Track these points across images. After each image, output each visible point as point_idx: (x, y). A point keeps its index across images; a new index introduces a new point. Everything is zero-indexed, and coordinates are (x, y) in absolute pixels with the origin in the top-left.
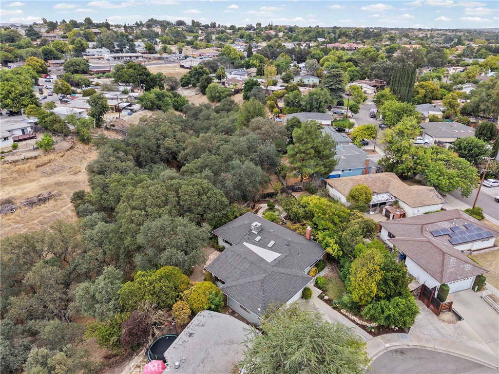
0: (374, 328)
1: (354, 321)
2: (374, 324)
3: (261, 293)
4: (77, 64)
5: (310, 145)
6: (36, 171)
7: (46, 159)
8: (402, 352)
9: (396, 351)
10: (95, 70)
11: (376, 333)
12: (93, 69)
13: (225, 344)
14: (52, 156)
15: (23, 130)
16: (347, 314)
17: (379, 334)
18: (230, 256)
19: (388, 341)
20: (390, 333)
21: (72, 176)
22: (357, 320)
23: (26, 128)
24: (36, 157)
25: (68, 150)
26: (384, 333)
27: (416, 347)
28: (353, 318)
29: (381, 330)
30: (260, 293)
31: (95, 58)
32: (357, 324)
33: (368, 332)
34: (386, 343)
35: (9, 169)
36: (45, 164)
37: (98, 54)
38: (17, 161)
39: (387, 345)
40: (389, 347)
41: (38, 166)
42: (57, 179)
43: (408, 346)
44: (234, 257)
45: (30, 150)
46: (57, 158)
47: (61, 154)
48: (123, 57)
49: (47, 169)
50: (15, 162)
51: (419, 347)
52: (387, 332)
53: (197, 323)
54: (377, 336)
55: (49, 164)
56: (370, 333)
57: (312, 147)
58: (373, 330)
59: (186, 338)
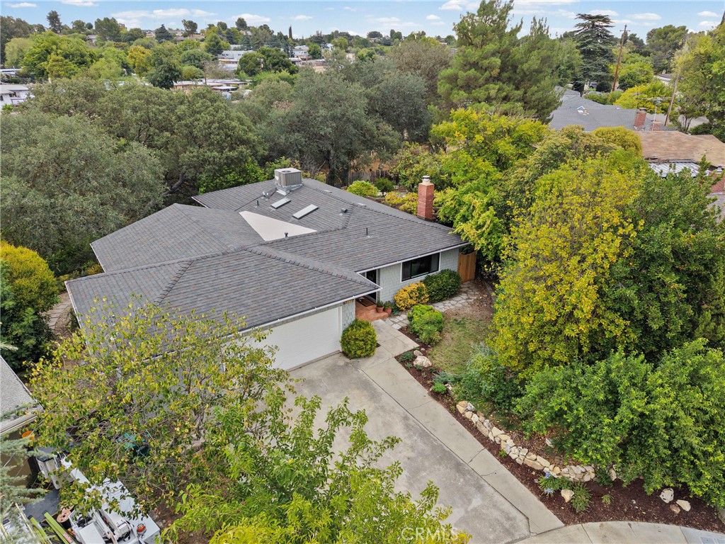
0: (573, 486)
1: (494, 448)
2: (580, 472)
11: (579, 507)
16: (475, 418)
17: (592, 514)
20: (647, 519)
22: (508, 444)
26: (617, 513)
28: (496, 434)
29: (606, 499)
32: (506, 460)
33: (544, 498)
52: (634, 515)
54: (582, 520)
56: (553, 501)
58: (567, 495)
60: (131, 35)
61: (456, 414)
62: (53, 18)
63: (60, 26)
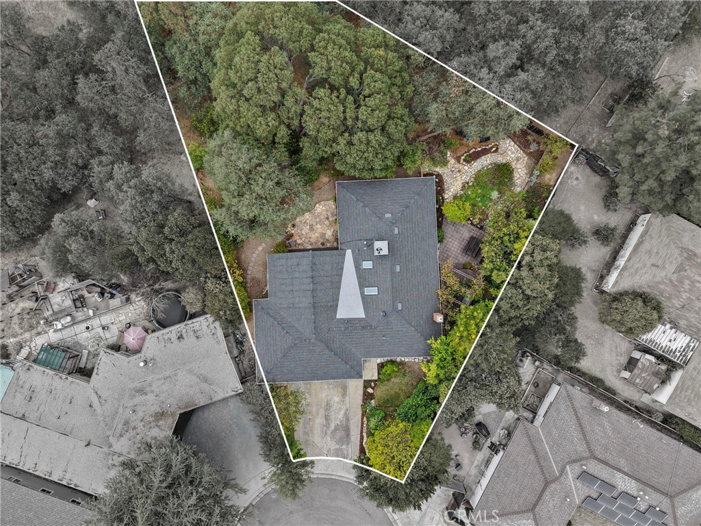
3: (280, 355)
13: (198, 377)
18: (302, 268)
30: (279, 353)
44: (304, 275)
53: (196, 328)
59: (174, 336)
61: (362, 419)
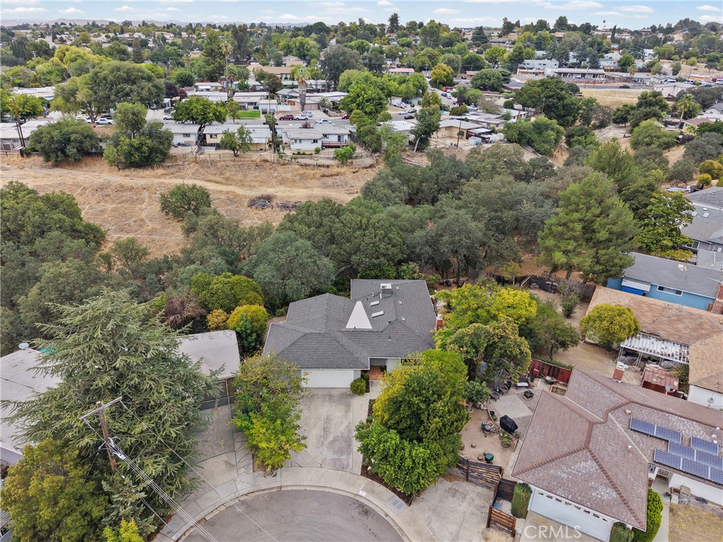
4: (488, 76)
5: (576, 215)
6: (319, 179)
7: (336, 170)
8: (366, 511)
9: (362, 505)
10: (514, 88)
11: (370, 473)
12: (514, 86)
14: (343, 170)
15: (339, 137)
17: (372, 477)
19: (372, 492)
20: (388, 487)
21: (346, 195)
23: (343, 135)
24: (328, 166)
25: (366, 168)
27: (393, 524)
31: (531, 73)
34: (364, 489)
35: (296, 170)
36: (332, 175)
37: (539, 67)
38: (309, 165)
39: (363, 494)
40: (362, 497)
41: (324, 176)
42: (329, 193)
43: (387, 515)
45: (329, 158)
46: (347, 173)
47: (354, 170)
48: (572, 74)
49: (329, 181)
50: (306, 165)
51: (396, 528)
54: (367, 477)
55: (335, 177)
57: (581, 220)
58: (369, 468)
60: (449, 39)
62: (394, 19)
63: (397, 26)
